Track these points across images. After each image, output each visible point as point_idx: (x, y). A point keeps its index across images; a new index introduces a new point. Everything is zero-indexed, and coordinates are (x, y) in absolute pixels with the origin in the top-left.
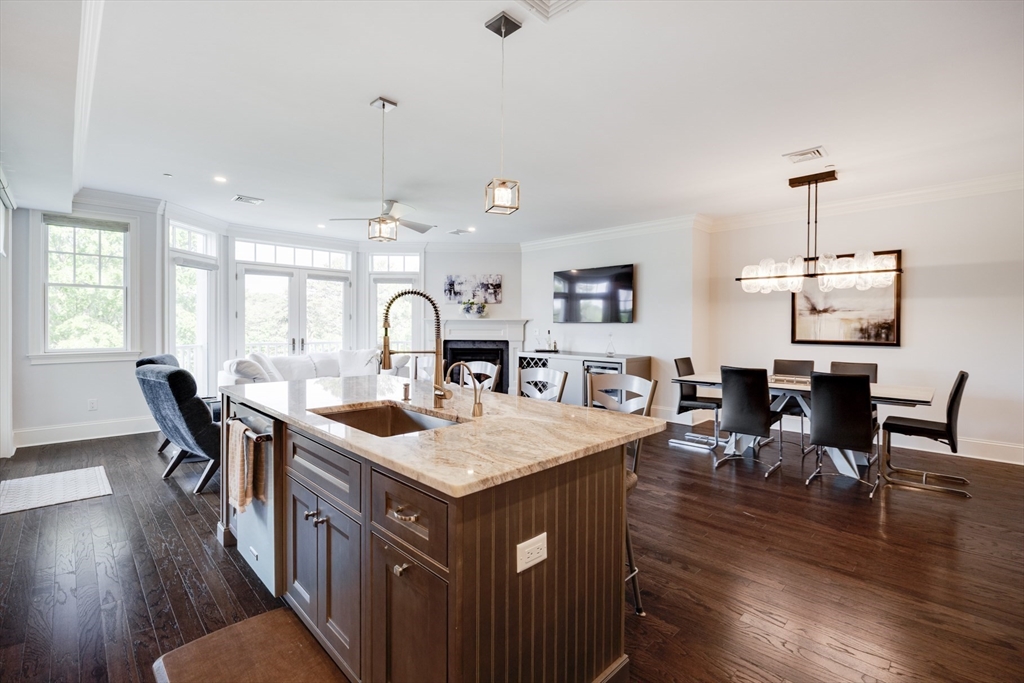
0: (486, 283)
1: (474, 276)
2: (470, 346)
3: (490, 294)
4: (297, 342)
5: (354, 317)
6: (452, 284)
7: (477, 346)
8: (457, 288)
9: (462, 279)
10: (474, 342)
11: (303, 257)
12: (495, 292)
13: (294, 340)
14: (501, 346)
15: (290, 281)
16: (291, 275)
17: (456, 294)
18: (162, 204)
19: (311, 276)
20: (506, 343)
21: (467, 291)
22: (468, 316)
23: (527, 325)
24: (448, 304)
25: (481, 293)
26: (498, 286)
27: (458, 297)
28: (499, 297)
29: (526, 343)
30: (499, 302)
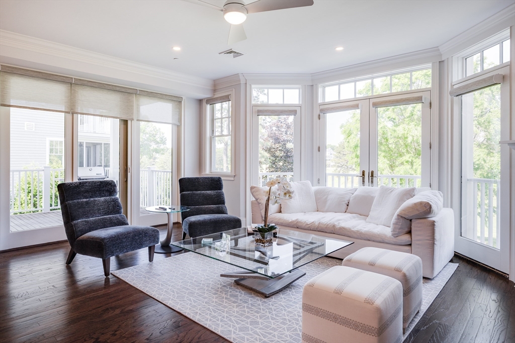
4: (367, 174)
13: (364, 172)
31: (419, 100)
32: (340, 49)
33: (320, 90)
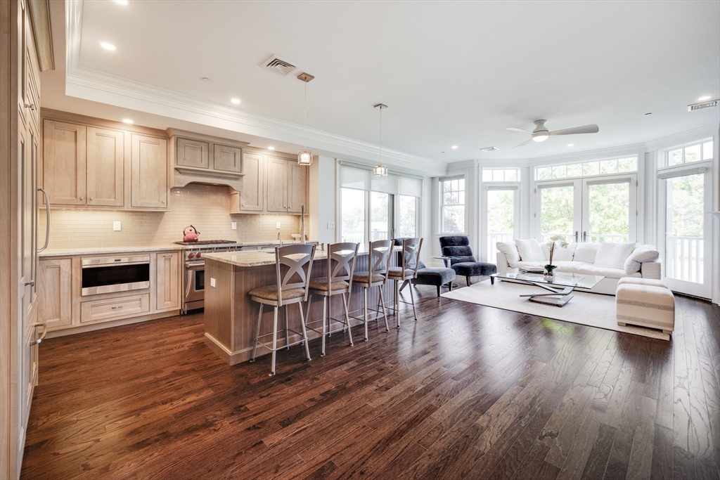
4: (580, 234)
5: (641, 213)
13: (577, 232)
31: (628, 180)
33: (535, 170)
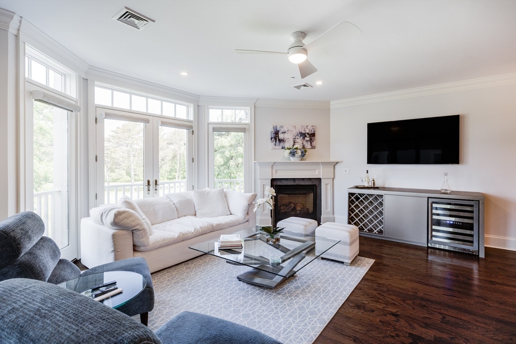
0: (303, 132)
1: (295, 127)
2: (291, 183)
3: (307, 141)
4: (151, 183)
5: (196, 160)
6: (277, 133)
7: (297, 183)
8: (281, 136)
9: (285, 129)
10: (294, 179)
11: (154, 106)
12: (311, 139)
13: (149, 182)
14: (315, 183)
15: (145, 127)
16: (146, 121)
17: (280, 141)
18: (16, 19)
19: (163, 124)
20: (319, 180)
21: (288, 137)
22: (292, 159)
23: (336, 166)
24: (273, 149)
25: (300, 140)
26: (312, 135)
27: (282, 144)
28: (314, 144)
29: (335, 180)
30: (313, 147)
32: (184, 74)
